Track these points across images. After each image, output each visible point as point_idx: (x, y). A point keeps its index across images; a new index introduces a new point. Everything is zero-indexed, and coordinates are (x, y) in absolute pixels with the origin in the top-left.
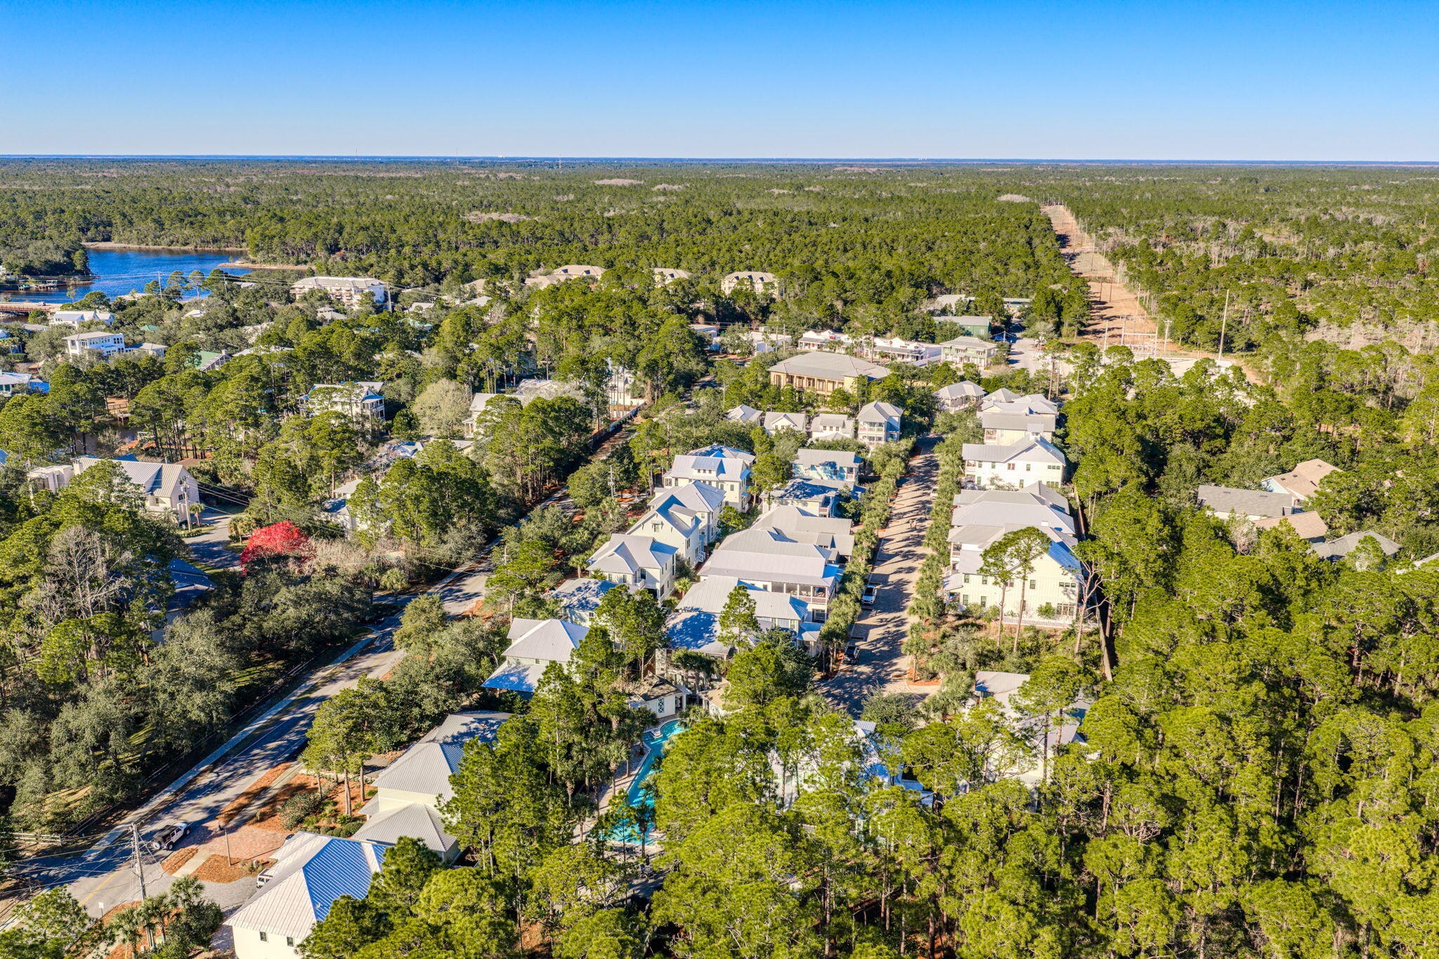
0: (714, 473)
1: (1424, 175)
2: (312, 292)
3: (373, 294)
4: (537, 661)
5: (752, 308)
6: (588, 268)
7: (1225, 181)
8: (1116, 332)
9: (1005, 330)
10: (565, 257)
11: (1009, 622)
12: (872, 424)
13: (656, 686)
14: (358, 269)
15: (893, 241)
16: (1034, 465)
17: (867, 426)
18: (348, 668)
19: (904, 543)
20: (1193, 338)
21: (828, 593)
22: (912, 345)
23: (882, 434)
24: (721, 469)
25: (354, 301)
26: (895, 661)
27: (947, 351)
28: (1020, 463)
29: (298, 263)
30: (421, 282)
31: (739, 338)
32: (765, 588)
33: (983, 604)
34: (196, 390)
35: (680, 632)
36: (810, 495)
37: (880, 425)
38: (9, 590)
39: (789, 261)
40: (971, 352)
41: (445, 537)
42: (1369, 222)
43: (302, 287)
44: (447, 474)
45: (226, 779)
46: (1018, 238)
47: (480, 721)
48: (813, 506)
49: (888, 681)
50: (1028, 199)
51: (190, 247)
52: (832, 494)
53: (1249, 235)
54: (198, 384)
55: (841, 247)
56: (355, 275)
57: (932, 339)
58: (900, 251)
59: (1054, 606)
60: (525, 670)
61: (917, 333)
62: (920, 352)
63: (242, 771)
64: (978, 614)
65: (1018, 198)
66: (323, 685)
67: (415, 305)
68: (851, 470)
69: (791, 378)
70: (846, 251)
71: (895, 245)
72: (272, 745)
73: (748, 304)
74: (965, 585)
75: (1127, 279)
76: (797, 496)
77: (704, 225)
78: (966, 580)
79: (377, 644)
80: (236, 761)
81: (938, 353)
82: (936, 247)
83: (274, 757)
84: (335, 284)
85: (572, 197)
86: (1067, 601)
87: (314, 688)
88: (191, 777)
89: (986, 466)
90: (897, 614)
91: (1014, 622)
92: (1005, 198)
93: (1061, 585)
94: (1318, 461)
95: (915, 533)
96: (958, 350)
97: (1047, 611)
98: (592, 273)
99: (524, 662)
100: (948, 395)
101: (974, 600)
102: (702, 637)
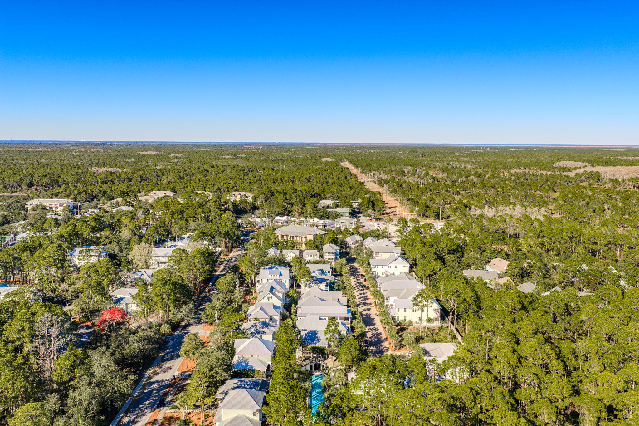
0: (278, 276)
1: (475, 149)
2: (37, 206)
3: (69, 206)
4: (252, 356)
5: (248, 207)
6: (165, 192)
7: (405, 152)
8: (394, 213)
9: (354, 213)
10: (150, 187)
11: (415, 325)
12: (329, 253)
13: (303, 361)
14: (52, 195)
15: (293, 178)
16: (398, 266)
17: (327, 254)
18: (161, 368)
19: (361, 299)
20: (426, 215)
21: (350, 319)
22: (322, 221)
23: (334, 257)
24: (281, 275)
25: (59, 209)
26: (382, 344)
27: (337, 223)
28: (393, 265)
29: (12, 192)
30: (85, 200)
31: (249, 220)
32: (325, 319)
33: (405, 320)
34: (27, 253)
35: (305, 339)
36: (321, 282)
37: (332, 253)
38: (13, 345)
39: (252, 187)
40: (347, 223)
41: (181, 310)
42: (465, 168)
43: (32, 203)
44: (176, 282)
45: (135, 418)
46: (341, 176)
47: (241, 381)
48: (323, 286)
49: (384, 352)
50: (333, 160)
52: (328, 282)
53: (427, 174)
54: (27, 250)
55: (272, 181)
56: (52, 198)
57: (327, 218)
58: (297, 182)
59: (432, 318)
60: (247, 360)
61: (321, 216)
62: (326, 224)
63: (140, 414)
64: (404, 324)
65: (329, 160)
66: (153, 376)
67: (90, 211)
68: (329, 272)
69: (283, 236)
70: (274, 182)
71: (294, 180)
72: (147, 402)
73: (246, 206)
74: (398, 313)
75: (388, 192)
76: (316, 283)
77: (205, 172)
78: (399, 311)
79: (166, 357)
80: (135, 411)
81: (333, 224)
82: (311, 180)
83: (152, 407)
84: (47, 202)
85: (133, 160)
86: (436, 316)
87: (150, 378)
88: (118, 419)
89: (380, 267)
90: (373, 326)
91: (418, 326)
92: (324, 160)
93: (434, 310)
94: (498, 259)
95: (362, 295)
96: (342, 222)
97: (430, 320)
98: (167, 194)
99: (246, 357)
100: (351, 241)
101: (401, 318)
102: (315, 340)
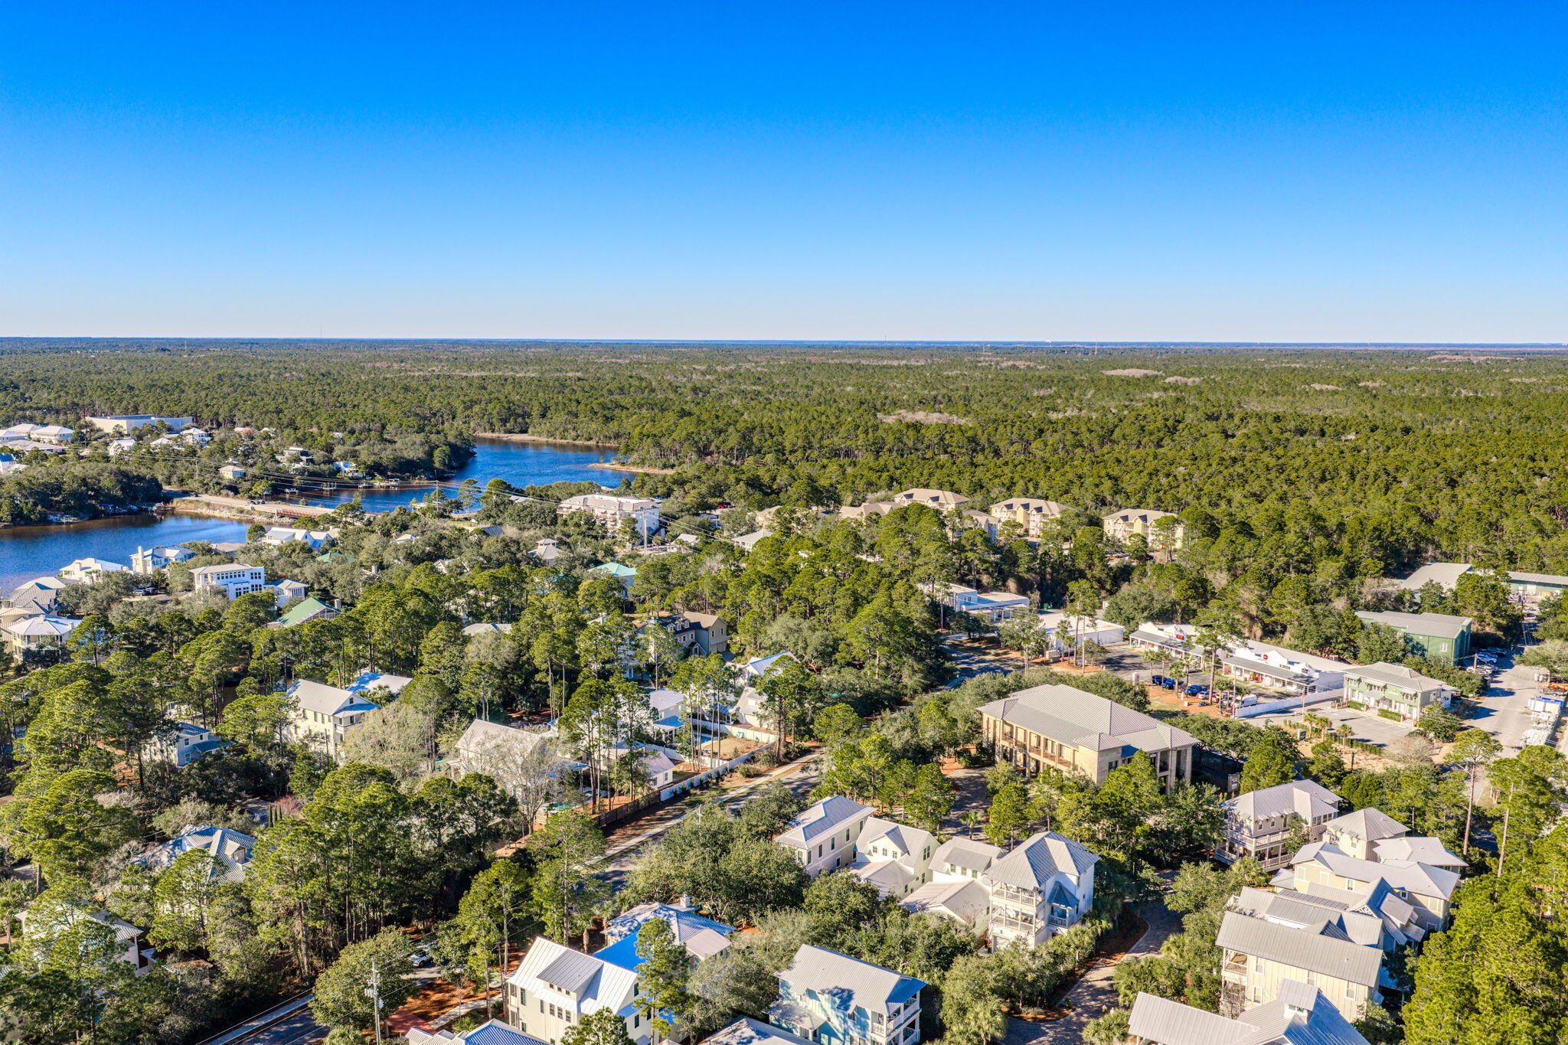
6: (938, 493)
22: (1298, 667)
25: (618, 527)
27: (1352, 684)
31: (1029, 627)
40: (1393, 692)
43: (571, 506)
51: (592, 443)
57: (1354, 651)
62: (1308, 679)
69: (1010, 728)
96: (1370, 686)
98: (942, 501)
100: (1250, 811)
